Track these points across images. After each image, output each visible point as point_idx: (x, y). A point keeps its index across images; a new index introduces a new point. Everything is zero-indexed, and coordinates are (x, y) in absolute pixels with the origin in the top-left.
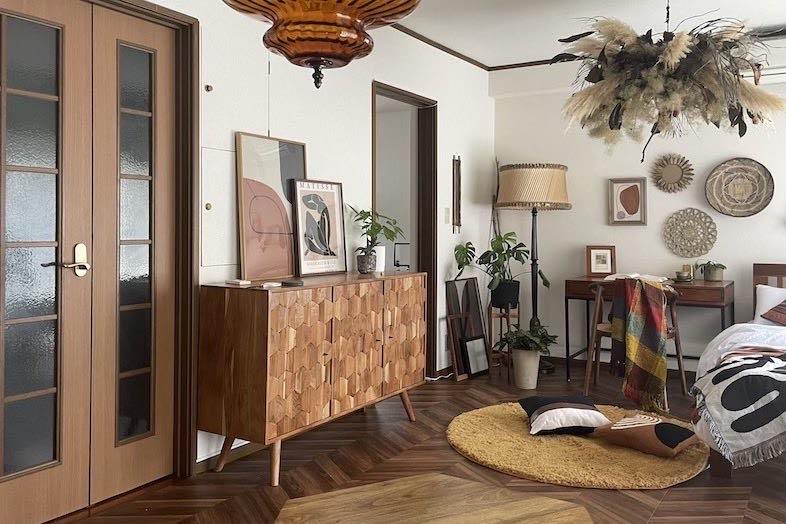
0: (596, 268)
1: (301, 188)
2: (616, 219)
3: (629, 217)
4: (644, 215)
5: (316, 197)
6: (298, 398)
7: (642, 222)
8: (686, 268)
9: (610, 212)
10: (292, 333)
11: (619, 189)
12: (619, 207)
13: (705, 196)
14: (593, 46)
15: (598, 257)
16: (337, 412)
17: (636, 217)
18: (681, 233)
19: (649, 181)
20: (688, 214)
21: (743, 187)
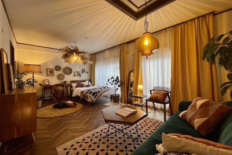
7: (53, 75)
9: (47, 74)
11: (49, 70)
13: (63, 72)
18: (60, 77)
19: (54, 69)
20: (60, 74)
21: (68, 71)
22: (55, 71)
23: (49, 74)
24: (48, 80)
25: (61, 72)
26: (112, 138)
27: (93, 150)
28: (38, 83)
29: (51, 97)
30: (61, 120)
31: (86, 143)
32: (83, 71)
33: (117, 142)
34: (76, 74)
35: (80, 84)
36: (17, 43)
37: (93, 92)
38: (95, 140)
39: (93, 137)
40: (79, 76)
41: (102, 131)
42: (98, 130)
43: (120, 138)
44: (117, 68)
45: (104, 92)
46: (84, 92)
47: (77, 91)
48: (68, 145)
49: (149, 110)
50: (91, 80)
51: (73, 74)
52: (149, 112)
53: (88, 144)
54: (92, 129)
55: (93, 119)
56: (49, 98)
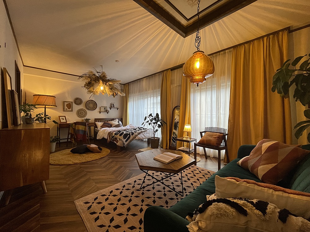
0: (62, 121)
2: (65, 110)
4: (72, 109)
7: (72, 111)
11: (66, 104)
12: (66, 107)
13: (85, 106)
15: (62, 118)
17: (70, 110)
18: (80, 113)
19: (73, 102)
20: (82, 110)
21: (92, 105)
22: (74, 105)
23: (66, 109)
24: (65, 116)
25: (82, 107)
26: (148, 190)
27: (123, 204)
28: (52, 120)
29: (68, 139)
30: (81, 167)
31: (115, 196)
32: (112, 106)
33: (155, 196)
34: (103, 109)
35: (107, 123)
36: (24, 66)
37: (125, 133)
38: (125, 193)
39: (123, 189)
40: (106, 113)
41: (135, 181)
42: (131, 180)
43: (159, 191)
44: (157, 103)
45: (139, 134)
46: (112, 134)
47: (103, 132)
48: (90, 198)
49: (198, 158)
50: (123, 119)
51: (97, 109)
52: (198, 161)
53: (117, 198)
54: (122, 180)
55: (123, 167)
56: (66, 140)
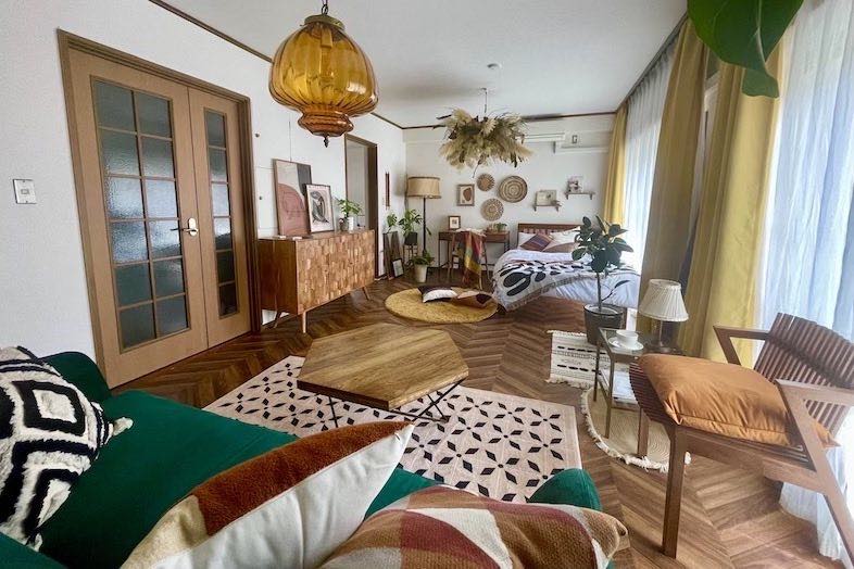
0: (452, 226)
1: (310, 189)
2: (461, 203)
3: (466, 202)
4: (473, 201)
5: (317, 193)
6: (313, 292)
7: (472, 205)
8: (491, 226)
9: (459, 201)
10: (309, 262)
11: (463, 189)
12: (462, 197)
13: (499, 193)
14: (452, 121)
15: (453, 221)
16: (333, 297)
17: (470, 202)
18: (490, 210)
19: (476, 185)
21: (515, 189)
22: (477, 191)
23: (463, 201)
24: (459, 216)
32: (572, 188)
34: (542, 199)
40: (553, 209)
